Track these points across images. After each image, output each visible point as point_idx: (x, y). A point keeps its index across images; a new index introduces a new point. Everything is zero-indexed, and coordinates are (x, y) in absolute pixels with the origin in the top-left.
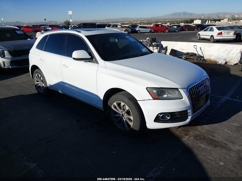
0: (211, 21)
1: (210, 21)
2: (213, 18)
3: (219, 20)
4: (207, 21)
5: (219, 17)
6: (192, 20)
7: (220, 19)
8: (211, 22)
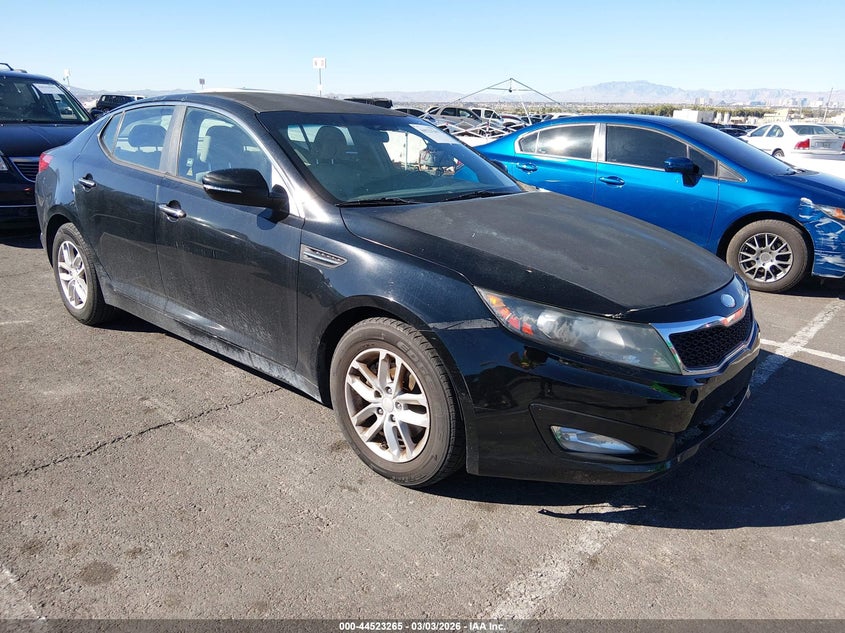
0: (731, 114)
1: (726, 115)
2: (738, 106)
3: (759, 115)
4: (719, 115)
5: (759, 103)
6: (665, 108)
7: (761, 110)
8: (732, 118)
